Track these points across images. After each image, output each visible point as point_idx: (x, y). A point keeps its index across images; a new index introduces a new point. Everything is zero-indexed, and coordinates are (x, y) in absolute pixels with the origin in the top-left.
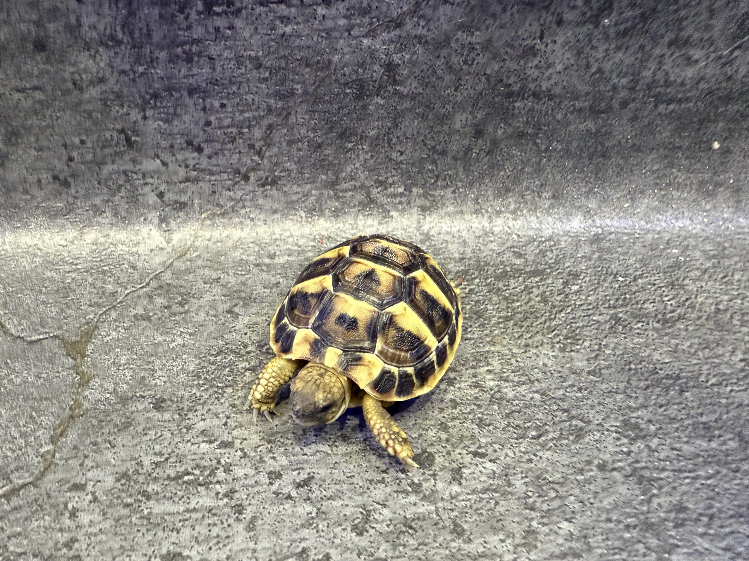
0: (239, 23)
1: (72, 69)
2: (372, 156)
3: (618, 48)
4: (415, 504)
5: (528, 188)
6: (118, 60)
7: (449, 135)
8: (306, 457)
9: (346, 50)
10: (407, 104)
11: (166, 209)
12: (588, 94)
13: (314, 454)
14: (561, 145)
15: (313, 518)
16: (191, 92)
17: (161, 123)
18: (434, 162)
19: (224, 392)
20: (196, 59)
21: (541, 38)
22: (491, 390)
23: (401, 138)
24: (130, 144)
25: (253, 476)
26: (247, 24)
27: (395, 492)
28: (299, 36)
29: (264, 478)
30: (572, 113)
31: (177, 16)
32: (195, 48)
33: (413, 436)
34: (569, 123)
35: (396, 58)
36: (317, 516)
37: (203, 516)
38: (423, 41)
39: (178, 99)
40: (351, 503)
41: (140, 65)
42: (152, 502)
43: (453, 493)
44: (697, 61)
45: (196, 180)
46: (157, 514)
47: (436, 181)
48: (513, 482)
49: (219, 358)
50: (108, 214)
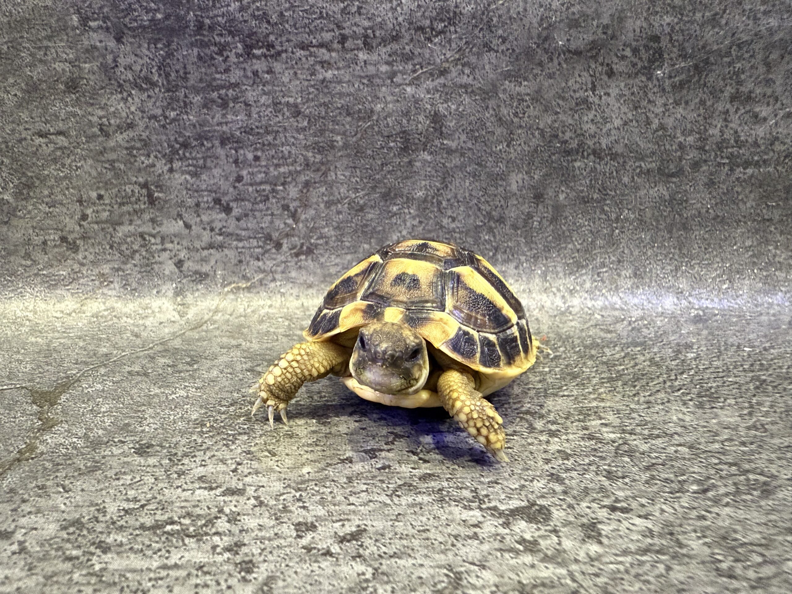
0: (278, 67)
1: (101, 113)
2: (420, 222)
3: (677, 103)
4: (533, 566)
5: (603, 265)
6: (150, 104)
7: (506, 198)
8: (352, 507)
9: (389, 98)
10: (456, 160)
11: (184, 281)
12: (653, 153)
13: (365, 504)
14: (633, 213)
15: (367, 581)
16: (224, 141)
17: (188, 177)
18: (491, 230)
19: (236, 439)
20: (231, 105)
21: (594, 89)
22: (614, 442)
23: (452, 201)
24: (152, 200)
25: (273, 527)
26: (286, 69)
27: (496, 550)
28: (340, 82)
29: (288, 530)
30: (639, 175)
31: (215, 59)
32: (231, 92)
33: (513, 487)
34: (637, 188)
35: (442, 108)
36: (374, 579)
37: (189, 575)
38: (469, 90)
39: (209, 149)
40: (427, 562)
41: (173, 109)
42: (109, 555)
43: (592, 554)
44: (765, 119)
45: (221, 247)
46: (116, 570)
47: (494, 255)
48: (685, 542)
49: (232, 409)
50: (117, 286)
